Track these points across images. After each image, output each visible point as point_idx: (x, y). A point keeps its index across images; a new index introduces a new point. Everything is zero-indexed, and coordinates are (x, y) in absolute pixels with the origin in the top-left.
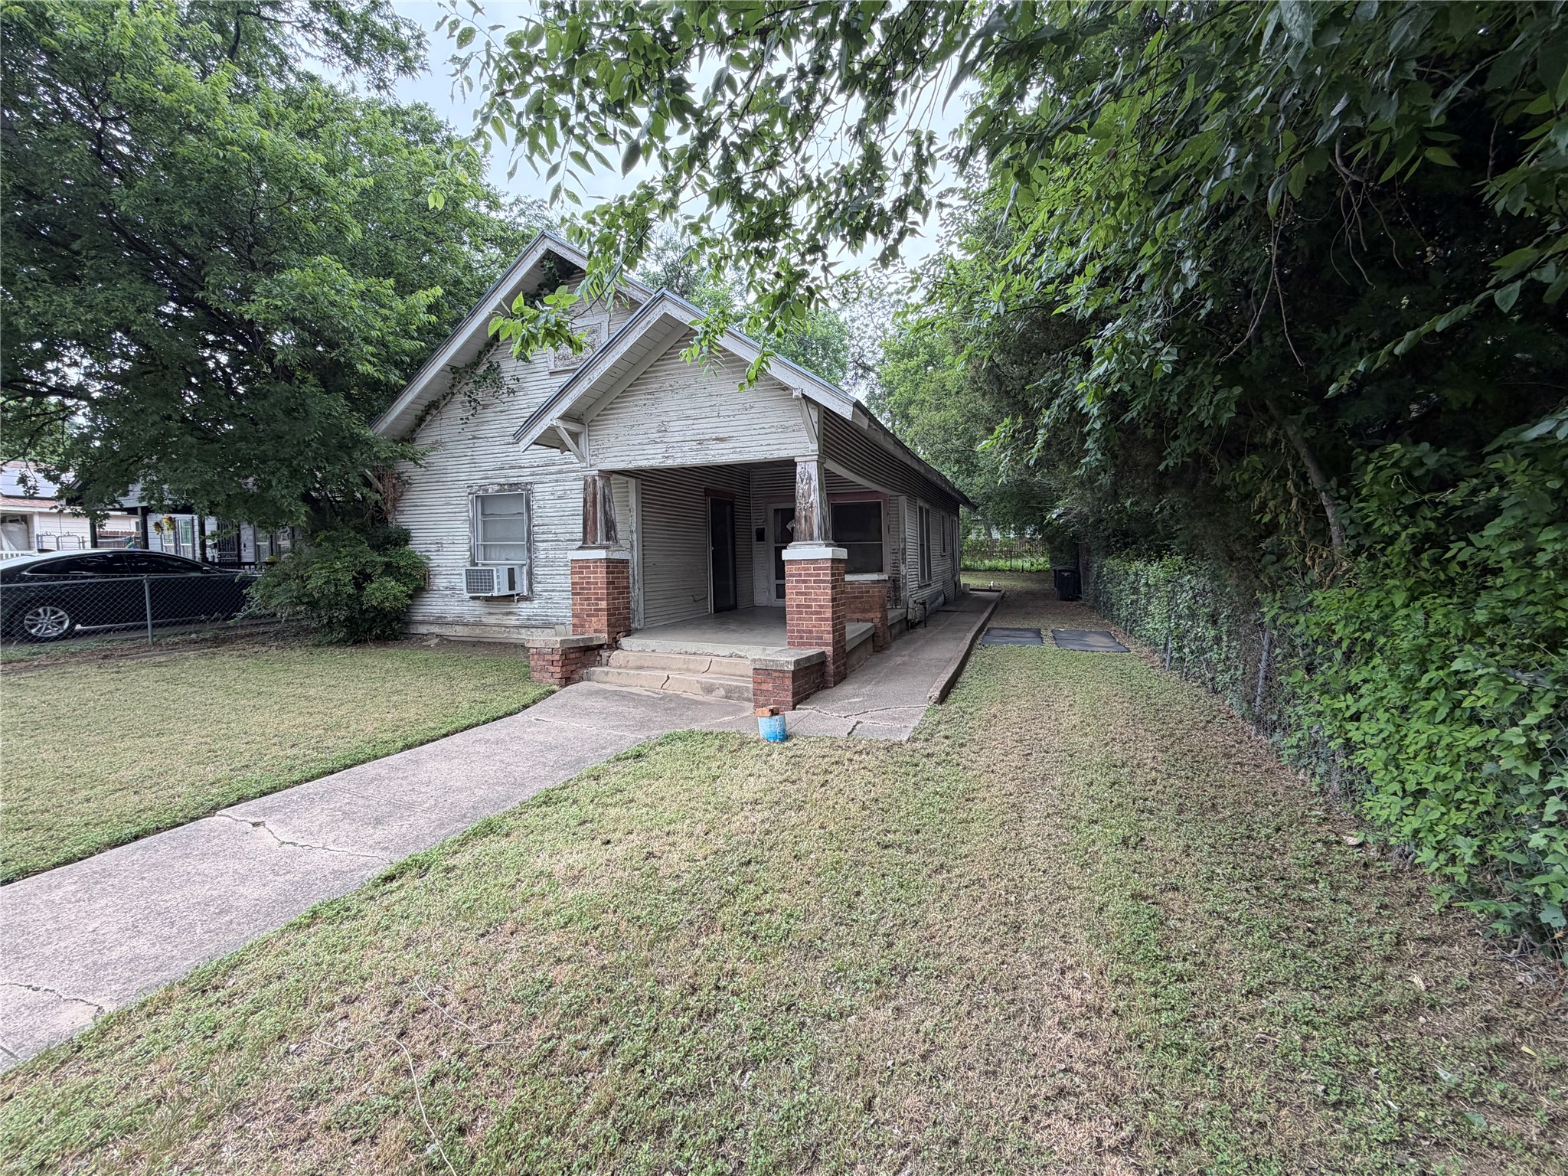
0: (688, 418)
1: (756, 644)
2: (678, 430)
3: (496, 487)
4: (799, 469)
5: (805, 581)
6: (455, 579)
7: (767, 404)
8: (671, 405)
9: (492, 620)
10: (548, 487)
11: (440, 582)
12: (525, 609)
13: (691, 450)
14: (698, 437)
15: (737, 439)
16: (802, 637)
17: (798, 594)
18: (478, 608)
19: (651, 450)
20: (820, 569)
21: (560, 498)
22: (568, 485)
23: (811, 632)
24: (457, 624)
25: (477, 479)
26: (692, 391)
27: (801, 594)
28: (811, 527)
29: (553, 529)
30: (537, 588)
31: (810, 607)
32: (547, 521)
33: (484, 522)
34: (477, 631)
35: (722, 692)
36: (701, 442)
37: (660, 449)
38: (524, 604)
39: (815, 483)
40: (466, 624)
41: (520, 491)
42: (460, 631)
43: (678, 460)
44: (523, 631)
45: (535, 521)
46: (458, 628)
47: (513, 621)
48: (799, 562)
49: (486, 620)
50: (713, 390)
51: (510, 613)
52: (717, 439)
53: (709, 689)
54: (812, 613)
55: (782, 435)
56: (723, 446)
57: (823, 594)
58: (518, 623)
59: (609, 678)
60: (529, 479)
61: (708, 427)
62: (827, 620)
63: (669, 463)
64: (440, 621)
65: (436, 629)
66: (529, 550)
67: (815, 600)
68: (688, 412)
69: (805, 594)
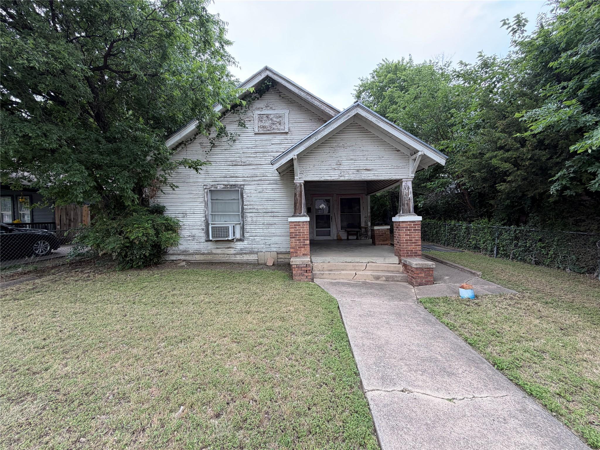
0: (352, 159)
1: (380, 257)
2: (346, 164)
3: (222, 186)
4: (404, 184)
5: (409, 230)
6: (194, 232)
7: (390, 156)
8: (343, 154)
9: (219, 251)
10: (253, 187)
11: (185, 233)
12: (239, 245)
13: (353, 174)
14: (357, 168)
15: (376, 170)
16: (408, 253)
17: (406, 235)
18: (210, 246)
19: (332, 173)
20: (416, 225)
21: (259, 193)
22: (264, 187)
23: (412, 251)
24: (197, 254)
25: (209, 182)
26: (354, 148)
27: (408, 235)
28: (409, 208)
29: (256, 207)
30: (246, 235)
31: (412, 240)
32: (252, 203)
33: (212, 203)
34: (210, 257)
35: (384, 278)
36: (358, 171)
37: (337, 172)
38: (239, 243)
39: (411, 190)
40: (203, 254)
41: (237, 189)
42: (198, 258)
43: (346, 178)
44: (238, 256)
45: (245, 203)
46: (197, 256)
47: (232, 251)
48: (407, 222)
49: (214, 251)
50: (364, 148)
51: (230, 247)
52: (366, 170)
53: (377, 278)
54: (412, 243)
55: (397, 170)
56: (369, 172)
57: (417, 235)
58: (235, 252)
59: (324, 276)
60: (242, 183)
61: (361, 164)
62: (419, 245)
63: (342, 179)
64: (185, 253)
65: (182, 257)
66: (243, 217)
67: (414, 238)
68: (352, 157)
69: (409, 235)
